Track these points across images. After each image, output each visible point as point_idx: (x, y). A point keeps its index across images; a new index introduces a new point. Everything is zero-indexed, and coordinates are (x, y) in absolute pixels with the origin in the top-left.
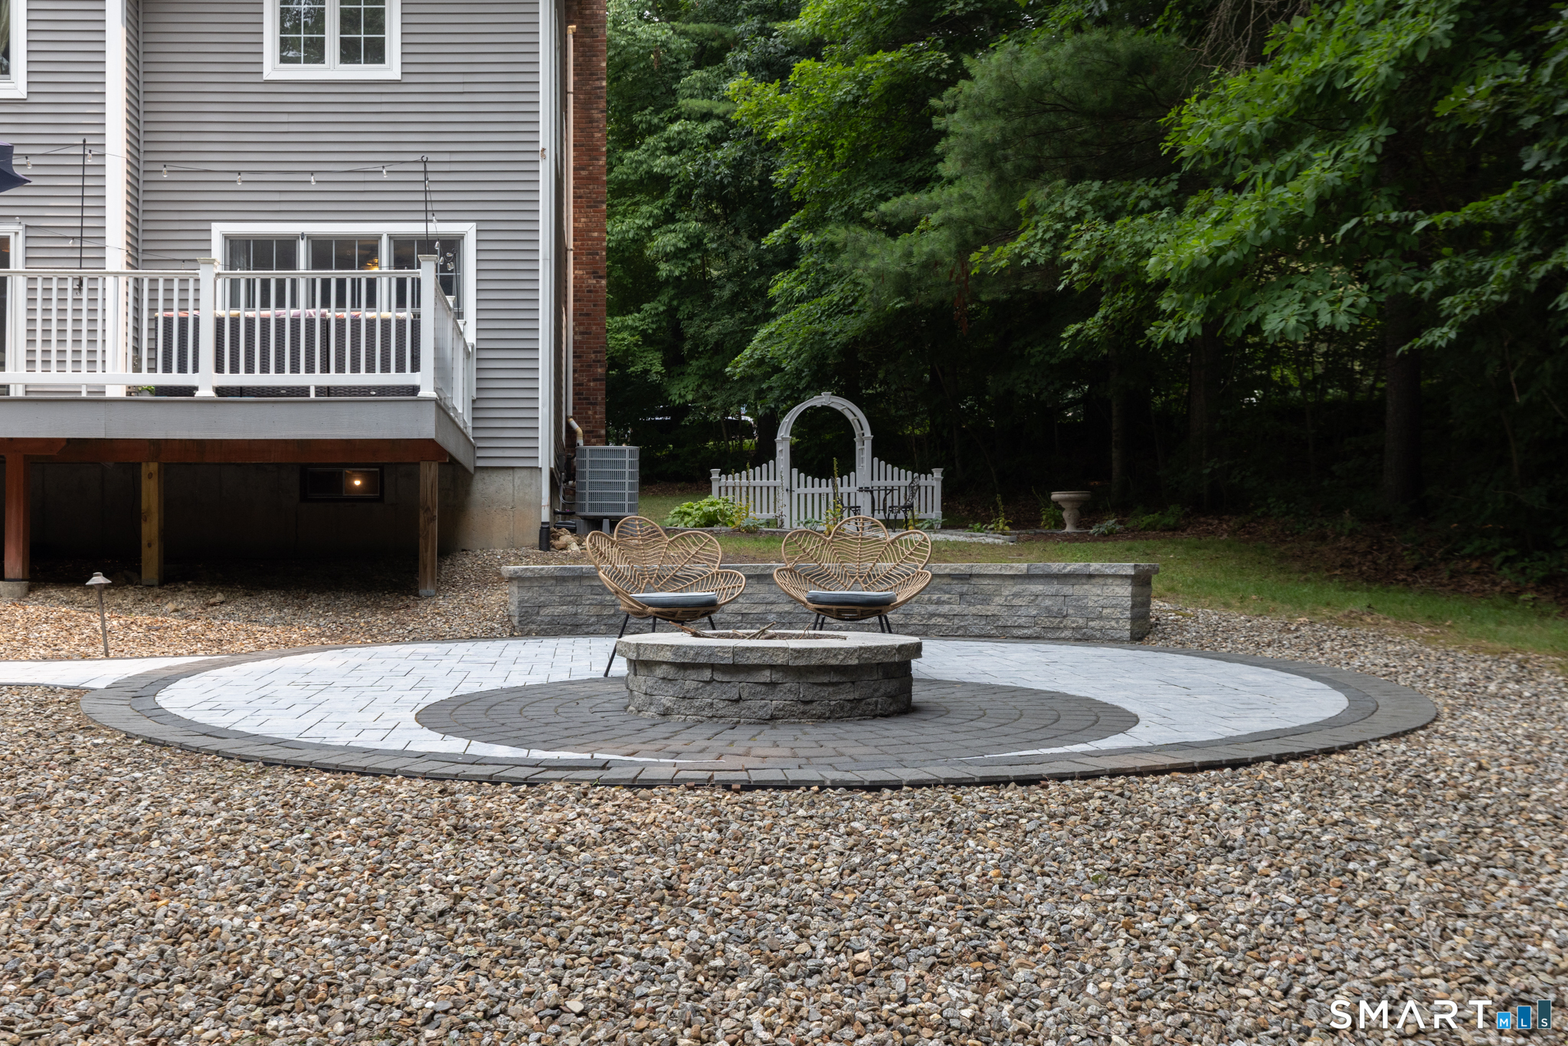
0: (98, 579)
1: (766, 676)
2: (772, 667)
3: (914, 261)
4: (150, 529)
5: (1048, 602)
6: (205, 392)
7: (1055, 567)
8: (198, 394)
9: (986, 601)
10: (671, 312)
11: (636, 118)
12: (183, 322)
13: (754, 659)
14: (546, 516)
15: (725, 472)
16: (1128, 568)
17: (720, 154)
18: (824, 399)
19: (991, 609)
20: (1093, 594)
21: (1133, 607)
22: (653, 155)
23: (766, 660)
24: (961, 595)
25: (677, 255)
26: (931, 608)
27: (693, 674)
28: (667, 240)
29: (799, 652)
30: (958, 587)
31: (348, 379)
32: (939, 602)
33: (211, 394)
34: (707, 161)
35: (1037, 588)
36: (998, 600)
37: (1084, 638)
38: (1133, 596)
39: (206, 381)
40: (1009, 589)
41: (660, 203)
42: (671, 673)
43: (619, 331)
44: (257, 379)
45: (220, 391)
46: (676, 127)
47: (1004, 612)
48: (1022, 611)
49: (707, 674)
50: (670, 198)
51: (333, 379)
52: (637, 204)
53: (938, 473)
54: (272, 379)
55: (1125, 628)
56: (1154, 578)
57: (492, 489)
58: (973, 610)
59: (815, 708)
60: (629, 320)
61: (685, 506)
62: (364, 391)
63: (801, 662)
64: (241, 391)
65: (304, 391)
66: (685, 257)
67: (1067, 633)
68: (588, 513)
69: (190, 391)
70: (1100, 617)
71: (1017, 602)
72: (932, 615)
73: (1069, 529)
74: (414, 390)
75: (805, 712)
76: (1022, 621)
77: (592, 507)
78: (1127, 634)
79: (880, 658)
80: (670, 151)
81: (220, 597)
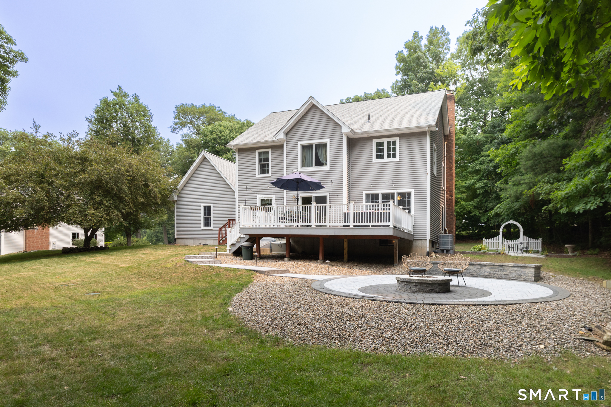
0: (328, 261)
1: (414, 284)
2: (416, 282)
3: (518, 192)
4: (345, 251)
5: (518, 272)
6: (351, 226)
7: (519, 265)
8: (350, 227)
9: (506, 271)
10: (481, 201)
11: (473, 156)
12: (348, 213)
13: (412, 281)
14: (428, 250)
15: (486, 238)
16: (533, 265)
17: (491, 164)
18: (511, 222)
19: (507, 273)
20: (527, 271)
21: (535, 274)
22: (477, 165)
23: (414, 281)
24: (501, 270)
25: (482, 188)
26: (495, 272)
27: (403, 283)
28: (479, 185)
29: (420, 280)
30: (500, 268)
31: (377, 224)
32: (496, 271)
33: (353, 227)
34: (488, 166)
35: (516, 269)
36: (508, 271)
37: (525, 280)
38: (535, 272)
39: (352, 224)
40: (511, 269)
41: (478, 176)
42: (400, 283)
43: (468, 206)
44: (361, 224)
45: (354, 226)
46: (481, 159)
47: (509, 274)
48: (513, 274)
49: (405, 283)
50: (481, 175)
51: (374, 224)
52: (473, 177)
53: (541, 239)
54: (363, 224)
55: (533, 279)
56: (541, 268)
57: (417, 244)
58: (503, 273)
59: (424, 290)
60: (471, 203)
61: (475, 247)
62: (380, 226)
63: (421, 282)
64: (358, 226)
65: (369, 226)
66: (484, 188)
67: (522, 279)
68: (441, 249)
69: (349, 226)
70: (528, 276)
71: (512, 272)
72: (495, 274)
73: (570, 254)
74: (389, 226)
75: (422, 291)
76: (513, 276)
77: (442, 247)
78: (533, 280)
79: (437, 282)
80: (481, 164)
81: (356, 264)
